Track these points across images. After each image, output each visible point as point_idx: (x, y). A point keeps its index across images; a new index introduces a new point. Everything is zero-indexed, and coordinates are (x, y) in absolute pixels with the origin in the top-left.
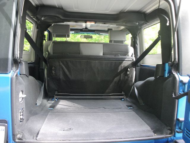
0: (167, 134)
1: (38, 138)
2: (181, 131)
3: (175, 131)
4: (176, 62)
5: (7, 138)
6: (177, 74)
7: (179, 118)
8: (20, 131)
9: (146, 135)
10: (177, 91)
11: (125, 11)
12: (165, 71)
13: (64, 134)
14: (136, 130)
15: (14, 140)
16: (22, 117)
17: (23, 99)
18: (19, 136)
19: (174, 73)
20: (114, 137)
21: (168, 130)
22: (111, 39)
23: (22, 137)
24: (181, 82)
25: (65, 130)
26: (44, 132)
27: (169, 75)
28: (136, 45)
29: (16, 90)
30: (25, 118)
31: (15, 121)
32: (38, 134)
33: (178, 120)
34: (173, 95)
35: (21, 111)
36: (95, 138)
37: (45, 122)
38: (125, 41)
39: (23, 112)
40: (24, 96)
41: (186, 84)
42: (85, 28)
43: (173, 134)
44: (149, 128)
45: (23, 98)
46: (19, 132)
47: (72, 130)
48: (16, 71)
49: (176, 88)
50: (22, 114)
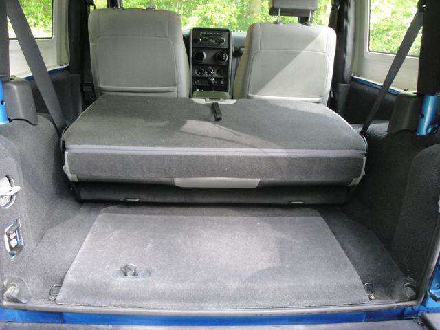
0: (403, 299)
1: (58, 299)
3: (428, 293)
8: (13, 276)
12: (423, 116)
14: (320, 282)
18: (10, 291)
20: (260, 303)
21: (407, 286)
23: (18, 294)
26: (75, 280)
27: (432, 130)
28: (345, 22)
32: (62, 282)
35: (10, 230)
36: (206, 304)
38: (313, 11)
39: (17, 230)
40: (17, 189)
43: (422, 300)
44: (356, 279)
45: (12, 196)
46: (10, 280)
50: (14, 235)
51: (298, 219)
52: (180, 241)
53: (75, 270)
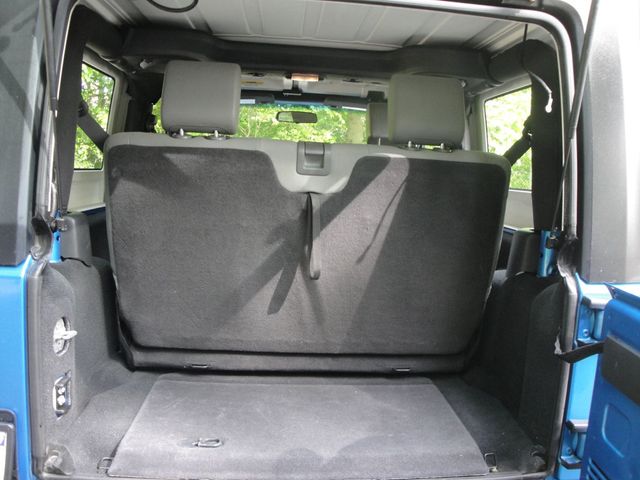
0: (530, 470)
1: (111, 470)
2: (578, 461)
3: (560, 461)
4: (570, 238)
5: (14, 468)
6: (573, 275)
7: (572, 421)
8: (56, 443)
9: (459, 472)
10: (570, 334)
11: (421, 43)
12: (542, 255)
13: (195, 459)
14: (429, 451)
15: (36, 472)
16: (62, 400)
17: (68, 345)
18: (52, 461)
19: (564, 273)
21: (535, 455)
22: (375, 135)
23: (62, 465)
24: (585, 303)
25: (199, 444)
26: (132, 449)
27: (551, 273)
29: (42, 317)
30: (74, 402)
31: (40, 414)
32: (113, 454)
33: (568, 425)
34: (557, 345)
35: (59, 383)
37: (140, 414)
39: (66, 385)
40: (72, 334)
41: (601, 310)
42: (290, 88)
43: (553, 470)
44: (473, 447)
45: (66, 341)
46: (53, 447)
47: (223, 443)
48: (42, 257)
49: (566, 321)
50: (63, 390)
51: (404, 387)
52: (258, 410)
53: (131, 438)
